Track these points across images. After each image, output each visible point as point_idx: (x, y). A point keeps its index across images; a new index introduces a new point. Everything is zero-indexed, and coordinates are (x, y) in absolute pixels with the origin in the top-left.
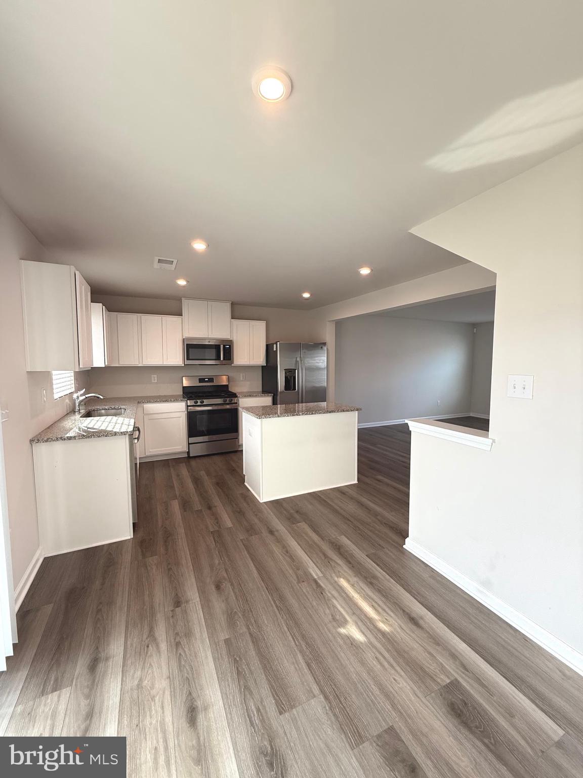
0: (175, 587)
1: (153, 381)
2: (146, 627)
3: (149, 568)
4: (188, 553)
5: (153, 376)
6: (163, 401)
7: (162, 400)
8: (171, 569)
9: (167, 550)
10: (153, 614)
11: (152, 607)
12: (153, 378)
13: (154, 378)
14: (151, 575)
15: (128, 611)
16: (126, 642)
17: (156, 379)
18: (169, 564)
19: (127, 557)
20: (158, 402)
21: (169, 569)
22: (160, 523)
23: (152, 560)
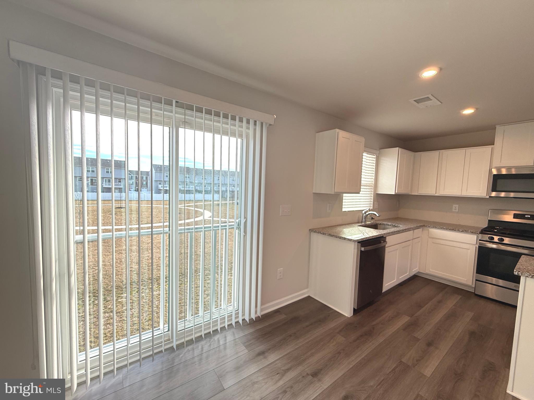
0: (327, 365)
1: (454, 210)
2: (290, 365)
3: (332, 340)
4: (363, 356)
5: (454, 205)
6: (450, 230)
7: (448, 228)
8: (340, 354)
9: (355, 341)
10: (300, 364)
11: (305, 360)
12: (454, 208)
13: (456, 207)
14: (328, 345)
15: (296, 349)
16: (276, 361)
17: (457, 208)
18: (344, 350)
19: (332, 325)
20: (444, 229)
21: (339, 353)
22: (374, 323)
23: (340, 339)
